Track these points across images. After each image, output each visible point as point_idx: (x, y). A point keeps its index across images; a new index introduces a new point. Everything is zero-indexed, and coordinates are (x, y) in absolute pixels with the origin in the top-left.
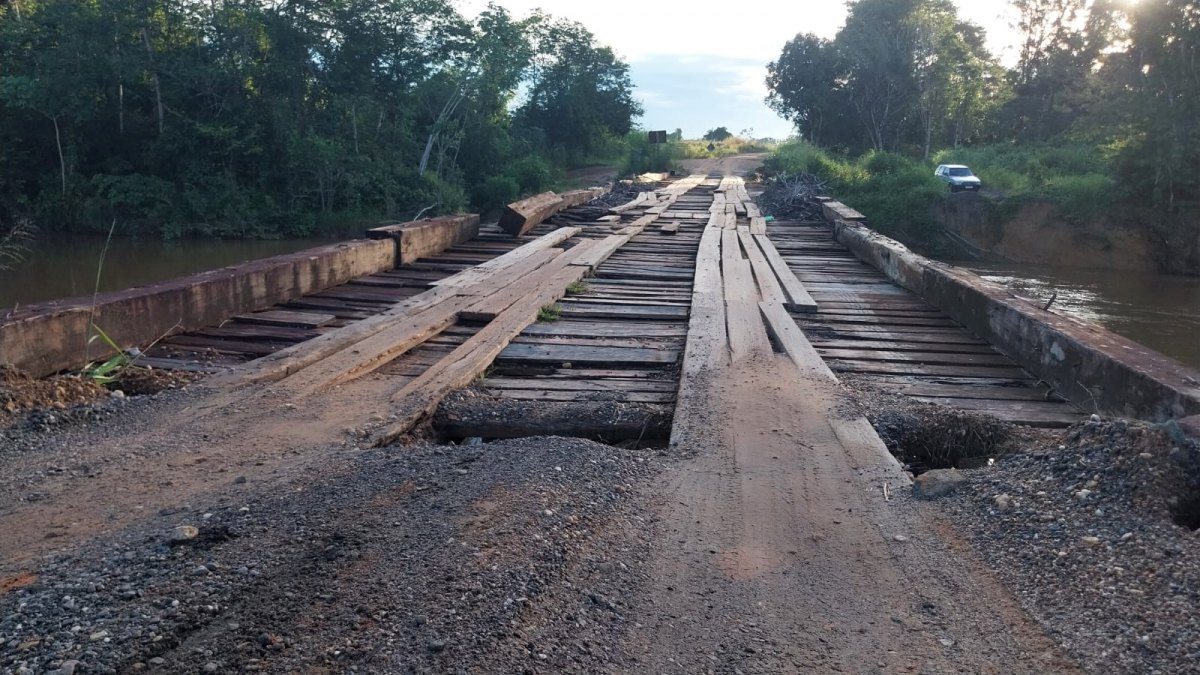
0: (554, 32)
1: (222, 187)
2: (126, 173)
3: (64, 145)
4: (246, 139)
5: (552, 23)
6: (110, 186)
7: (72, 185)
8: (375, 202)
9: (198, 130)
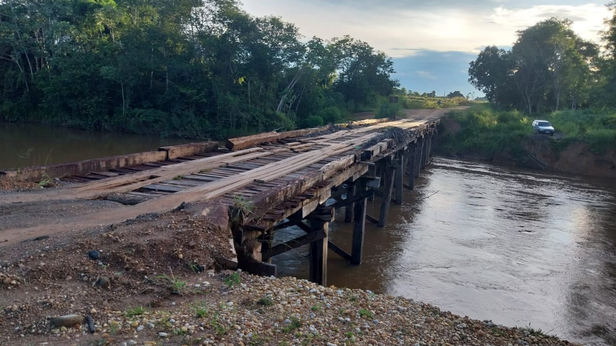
0: (353, 47)
1: (188, 116)
2: (149, 108)
3: (125, 94)
4: (200, 95)
5: (353, 43)
6: (140, 114)
7: (127, 112)
8: (254, 125)
9: (180, 91)
